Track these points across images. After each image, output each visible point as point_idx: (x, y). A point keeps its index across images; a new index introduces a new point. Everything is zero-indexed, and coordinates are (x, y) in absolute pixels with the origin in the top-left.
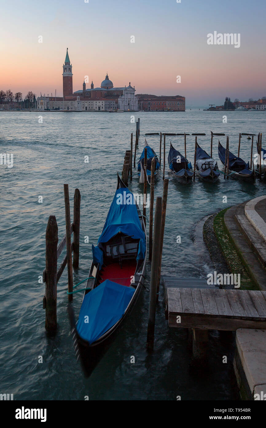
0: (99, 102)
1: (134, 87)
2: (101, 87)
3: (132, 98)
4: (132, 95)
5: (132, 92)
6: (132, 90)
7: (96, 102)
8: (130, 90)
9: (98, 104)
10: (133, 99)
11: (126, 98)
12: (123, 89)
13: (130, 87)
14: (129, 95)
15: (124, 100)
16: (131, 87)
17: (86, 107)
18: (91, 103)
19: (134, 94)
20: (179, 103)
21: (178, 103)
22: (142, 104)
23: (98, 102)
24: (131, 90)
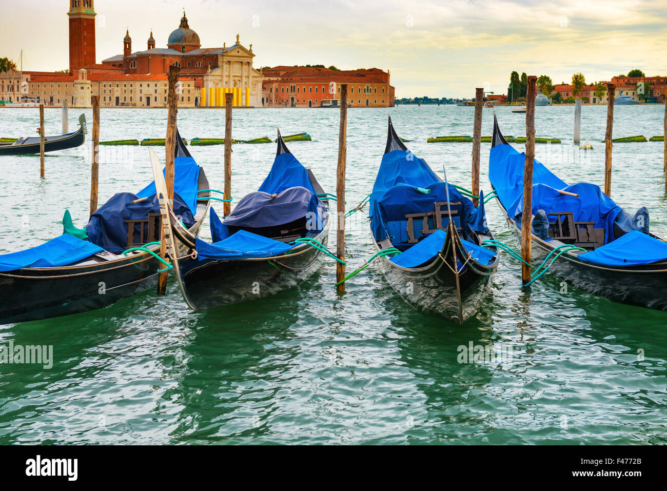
0: (148, 85)
1: (251, 45)
2: (167, 47)
3: (245, 74)
4: (245, 67)
5: (245, 60)
6: (247, 55)
7: (141, 85)
8: (238, 54)
9: (145, 89)
10: (248, 77)
11: (227, 74)
12: (219, 52)
13: (238, 46)
14: (237, 66)
15: (221, 81)
16: (242, 48)
17: (117, 98)
18: (128, 88)
19: (249, 64)
20: (370, 88)
21: (366, 87)
22: (274, 91)
23: (145, 84)
24: (241, 53)
